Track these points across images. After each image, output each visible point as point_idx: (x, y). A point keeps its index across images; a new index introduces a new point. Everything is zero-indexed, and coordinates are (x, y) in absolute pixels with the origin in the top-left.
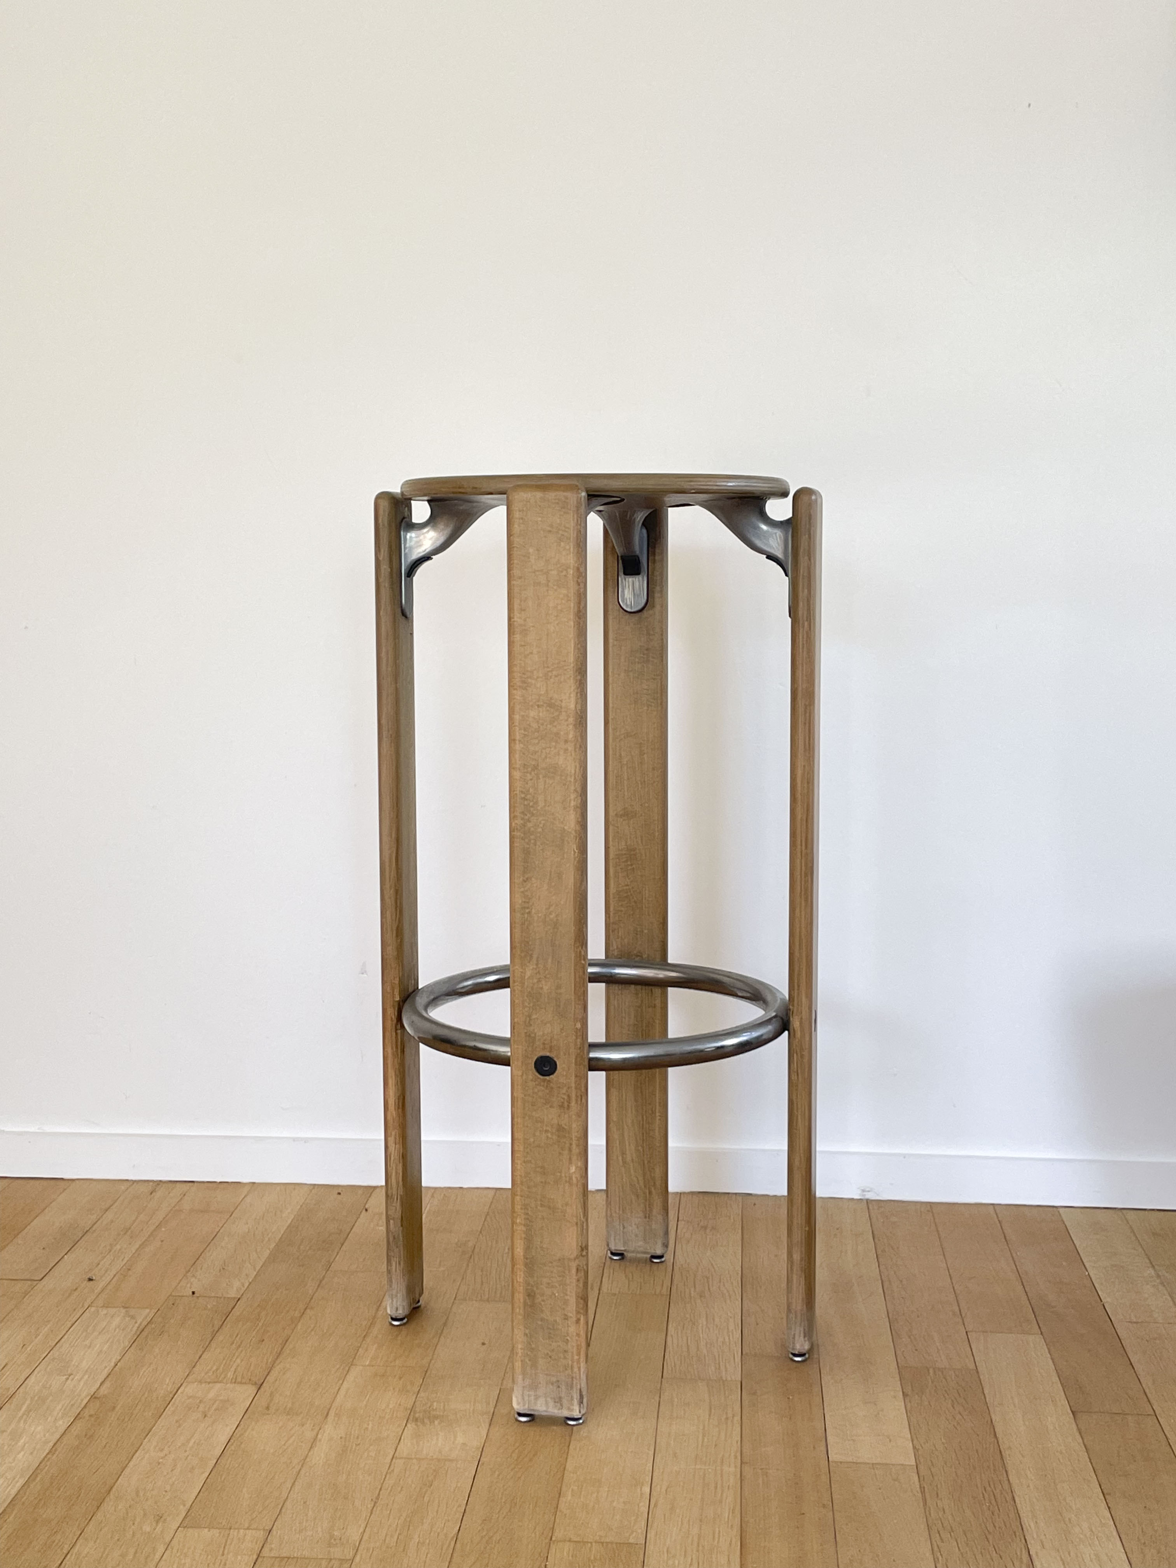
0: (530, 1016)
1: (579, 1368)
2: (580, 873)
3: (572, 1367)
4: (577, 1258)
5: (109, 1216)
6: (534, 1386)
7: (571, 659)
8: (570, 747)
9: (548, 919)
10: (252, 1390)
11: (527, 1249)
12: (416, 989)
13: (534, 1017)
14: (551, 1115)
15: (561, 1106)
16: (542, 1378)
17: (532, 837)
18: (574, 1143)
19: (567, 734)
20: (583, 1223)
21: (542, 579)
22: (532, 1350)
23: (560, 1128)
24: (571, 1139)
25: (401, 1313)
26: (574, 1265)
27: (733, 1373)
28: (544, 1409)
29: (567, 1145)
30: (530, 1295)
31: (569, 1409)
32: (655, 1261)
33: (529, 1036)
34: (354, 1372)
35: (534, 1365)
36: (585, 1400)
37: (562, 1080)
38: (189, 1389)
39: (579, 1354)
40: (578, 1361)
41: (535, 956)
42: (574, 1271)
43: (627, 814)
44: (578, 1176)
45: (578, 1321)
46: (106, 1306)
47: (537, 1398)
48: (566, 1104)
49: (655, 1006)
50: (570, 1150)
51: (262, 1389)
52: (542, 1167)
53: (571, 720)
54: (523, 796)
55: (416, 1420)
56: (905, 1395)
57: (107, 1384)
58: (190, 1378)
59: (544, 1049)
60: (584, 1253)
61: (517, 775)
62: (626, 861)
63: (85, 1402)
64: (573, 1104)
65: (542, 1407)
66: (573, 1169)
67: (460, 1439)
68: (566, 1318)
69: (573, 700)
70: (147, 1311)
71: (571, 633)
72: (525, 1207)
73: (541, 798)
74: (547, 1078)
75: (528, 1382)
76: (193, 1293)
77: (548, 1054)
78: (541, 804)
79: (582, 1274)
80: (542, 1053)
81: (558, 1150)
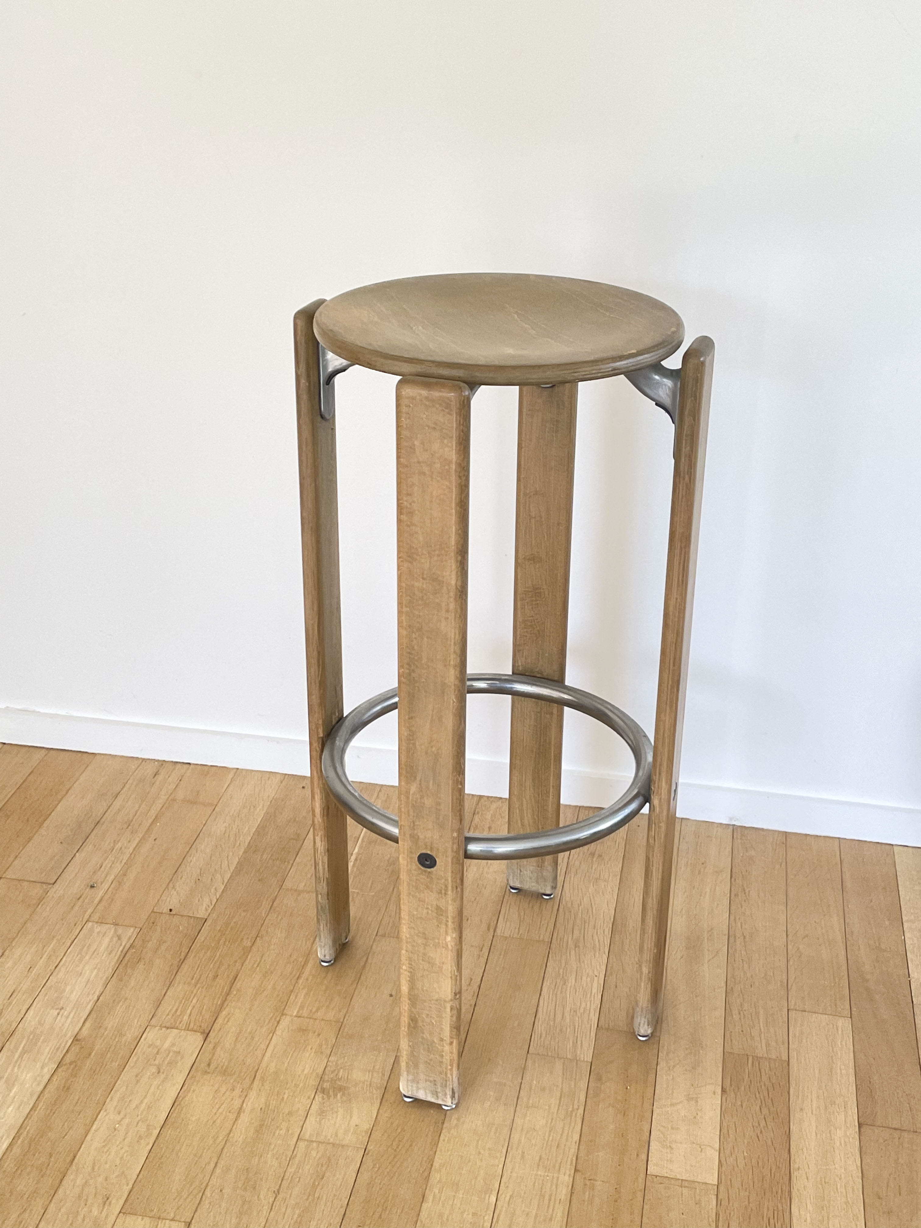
0: (413, 822)
1: (452, 1075)
2: (458, 718)
3: (446, 1074)
4: (451, 1000)
5: (118, 803)
6: (416, 1081)
7: (453, 541)
8: (451, 616)
9: (429, 751)
10: (200, 1038)
11: (412, 988)
13: (417, 823)
14: (431, 898)
15: (440, 892)
16: (422, 1076)
17: (417, 685)
18: (450, 920)
19: (448, 605)
20: (457, 976)
21: (426, 469)
22: (415, 1056)
23: (438, 908)
24: (448, 917)
25: (328, 958)
26: (448, 1006)
27: (586, 1054)
28: (424, 1097)
29: (444, 921)
30: (413, 1020)
31: (443, 1100)
32: (545, 897)
33: (413, 837)
34: (285, 1022)
35: (416, 1066)
36: (456, 1096)
37: (442, 874)
38: (151, 1036)
39: (451, 1065)
40: (451, 1070)
41: (418, 779)
42: (448, 1010)
43: (533, 559)
44: (453, 944)
45: (451, 1043)
46: (100, 922)
47: (418, 1089)
48: (443, 892)
49: (552, 714)
50: (447, 925)
51: (208, 1039)
52: (424, 933)
53: (452, 594)
54: (408, 651)
55: (323, 1091)
56: (723, 1090)
57: (89, 1023)
58: (153, 1022)
59: (426, 848)
60: (458, 997)
61: (404, 632)
62: (532, 597)
63: (69, 1044)
64: (450, 892)
65: (421, 1095)
66: (449, 939)
67: (355, 1120)
68: (442, 1040)
69: (454, 576)
70: (132, 929)
71: (452, 520)
72: (410, 959)
73: (424, 655)
74: (429, 870)
75: (411, 1077)
76: (171, 910)
77: (429, 852)
78: (424, 660)
79: (455, 1012)
80: (424, 851)
81: (436, 924)
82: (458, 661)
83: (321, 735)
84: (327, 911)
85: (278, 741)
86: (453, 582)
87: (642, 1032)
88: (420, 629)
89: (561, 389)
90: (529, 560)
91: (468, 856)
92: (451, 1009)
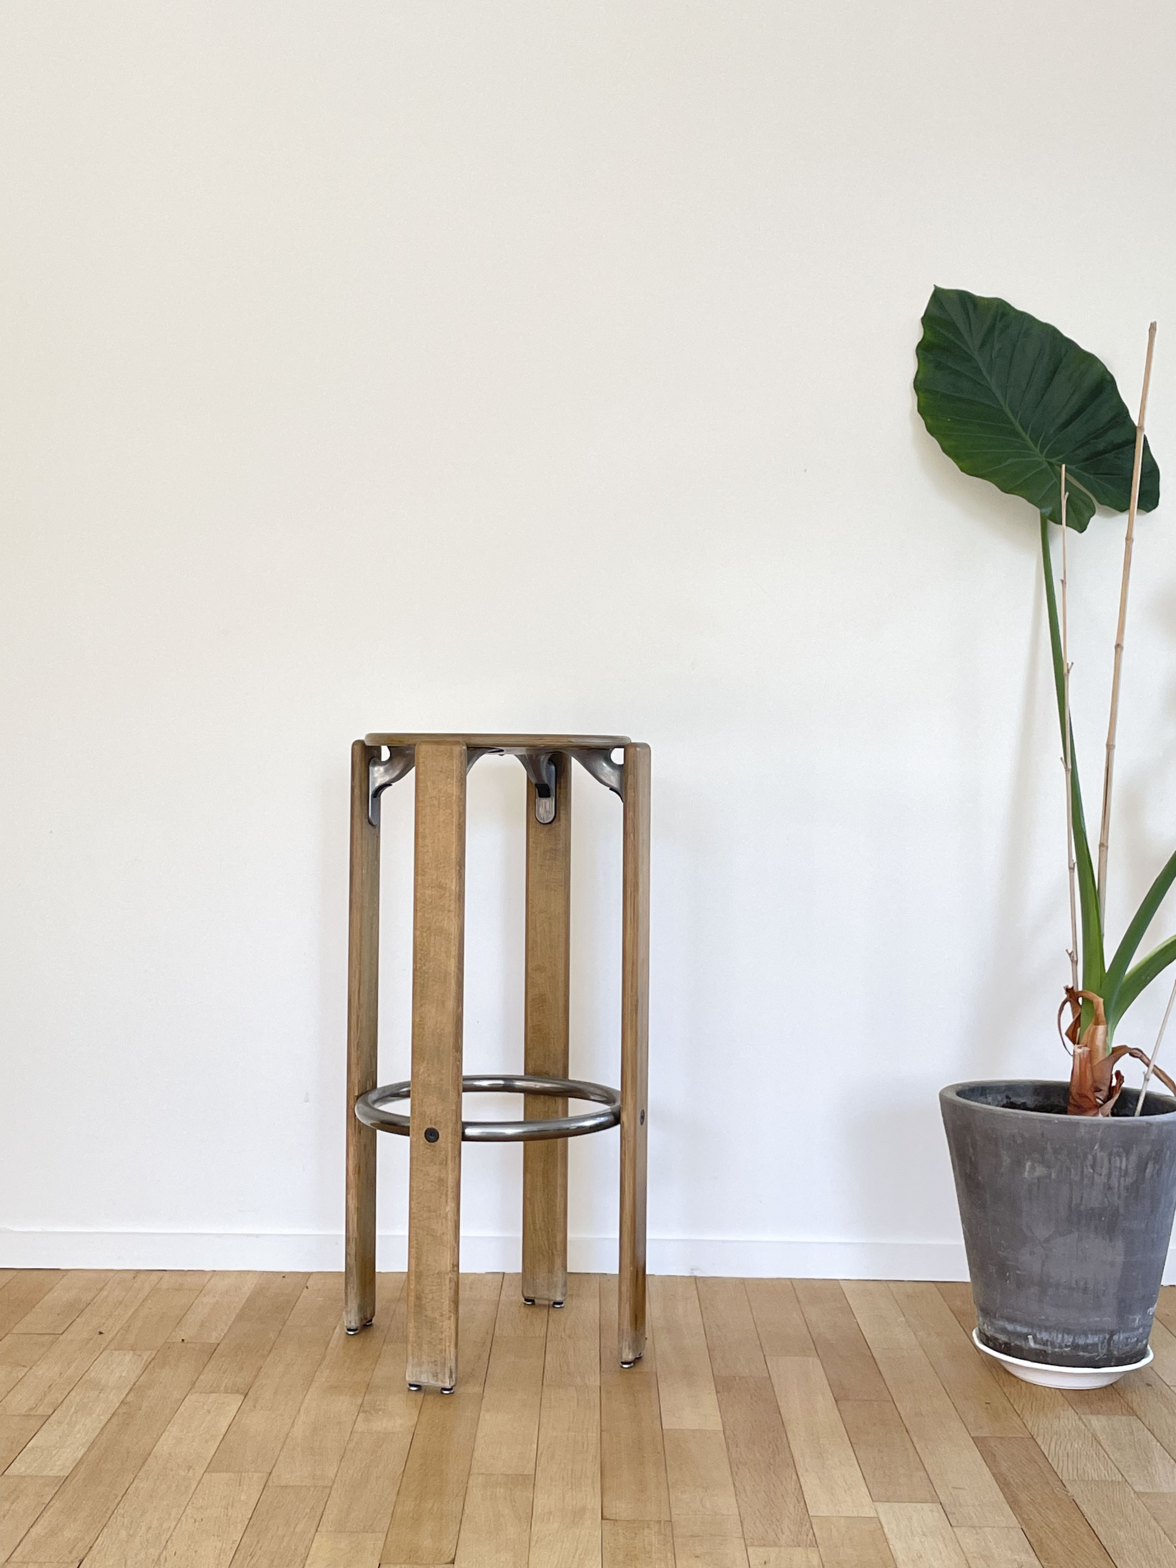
0: (422, 1100)
1: (450, 1352)
2: (456, 1001)
3: (445, 1351)
4: (450, 1272)
6: (420, 1364)
8: (452, 915)
9: (435, 1033)
11: (417, 1265)
12: (376, 1091)
13: (425, 1100)
14: (433, 1171)
15: (442, 1164)
16: (424, 1358)
17: (426, 976)
18: (449, 1190)
19: (450, 906)
20: (455, 1247)
21: (436, 802)
22: (419, 1337)
23: (441, 1180)
24: (448, 1187)
25: (353, 1325)
26: (447, 1277)
28: (426, 1381)
29: (445, 1192)
30: (418, 1298)
31: (443, 1382)
32: (556, 1306)
33: (422, 1114)
35: (420, 1349)
36: (454, 1376)
37: (442, 1146)
39: (450, 1342)
40: (449, 1346)
41: (426, 1058)
42: (447, 1281)
43: (539, 970)
44: (452, 1213)
45: (449, 1318)
47: (421, 1372)
48: (444, 1162)
50: (447, 1195)
52: (428, 1207)
53: (453, 897)
54: (421, 947)
59: (431, 1123)
60: (455, 1269)
61: (418, 933)
64: (449, 1162)
65: (424, 1379)
66: (448, 1209)
68: (442, 1315)
69: (455, 883)
71: (454, 839)
72: (416, 1234)
73: (432, 949)
74: (433, 1144)
75: (416, 1360)
77: (433, 1127)
78: (432, 954)
79: (453, 1284)
80: (429, 1126)
81: (439, 1195)
82: (457, 952)
83: (357, 1093)
86: (453, 887)
87: (625, 1358)
88: (429, 929)
89: (557, 824)
90: (535, 968)
91: (465, 1138)
92: (450, 1281)
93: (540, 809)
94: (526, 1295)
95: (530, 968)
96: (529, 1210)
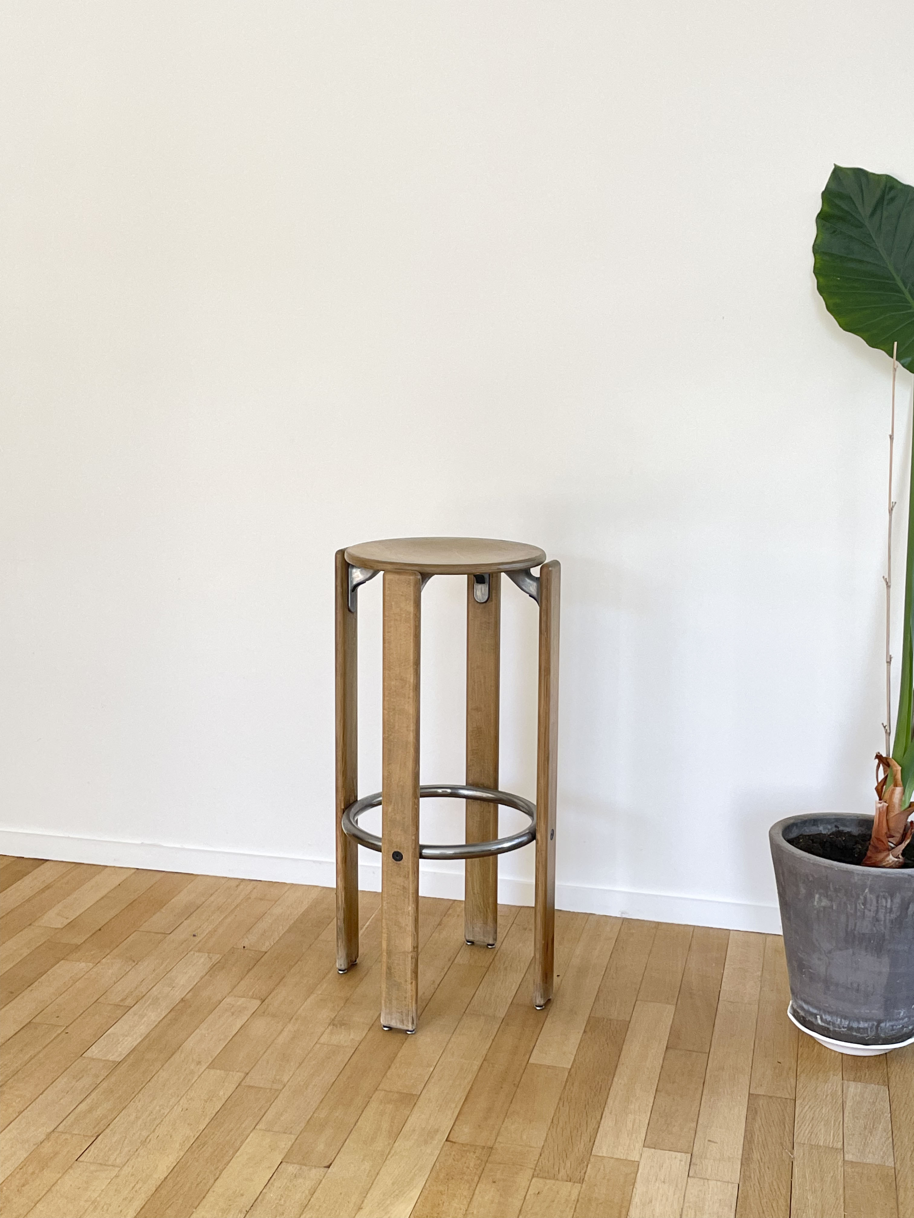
0: (390, 831)
1: (412, 1006)
3: (409, 1005)
4: (411, 952)
5: (212, 898)
6: (390, 1013)
7: (412, 657)
8: (411, 701)
10: (258, 1002)
11: (388, 945)
12: (356, 801)
13: (392, 832)
14: (400, 881)
15: (405, 877)
16: (394, 1009)
17: (392, 743)
18: (411, 896)
19: (409, 694)
20: (415, 935)
21: (398, 618)
22: (389, 995)
23: (404, 888)
24: (409, 893)
25: (343, 967)
26: (410, 956)
27: (502, 1013)
28: (396, 1025)
29: (407, 896)
30: (389, 968)
31: (407, 1026)
32: (490, 947)
33: (390, 841)
34: (312, 997)
35: (391, 1003)
36: (415, 1023)
37: (405, 864)
38: (228, 1000)
39: (412, 999)
40: (412, 1003)
41: (393, 802)
42: (410, 959)
43: (477, 709)
44: (413, 912)
45: (412, 983)
46: (199, 951)
47: (392, 1019)
48: (407, 876)
49: (490, 812)
50: (409, 899)
51: (264, 1003)
52: (396, 906)
53: (411, 688)
54: (389, 723)
55: (334, 1025)
56: (585, 1032)
57: (190, 994)
58: (230, 994)
59: (397, 848)
60: (416, 949)
61: (386, 712)
62: (476, 734)
63: (177, 1002)
64: (410, 876)
65: (393, 1024)
66: (410, 908)
67: (352, 1037)
68: (406, 981)
69: (412, 678)
70: (219, 955)
72: (387, 924)
73: (397, 724)
74: (398, 862)
75: (388, 1010)
76: (244, 947)
77: (399, 851)
78: (397, 727)
79: (414, 960)
80: (396, 850)
81: (403, 898)
83: (343, 807)
84: (343, 932)
85: (320, 863)
86: (412, 681)
87: (538, 1003)
88: (394, 709)
89: (491, 603)
90: (474, 709)
91: (422, 857)
92: (412, 958)
93: (478, 592)
94: (467, 938)
95: (470, 708)
96: (470, 879)
